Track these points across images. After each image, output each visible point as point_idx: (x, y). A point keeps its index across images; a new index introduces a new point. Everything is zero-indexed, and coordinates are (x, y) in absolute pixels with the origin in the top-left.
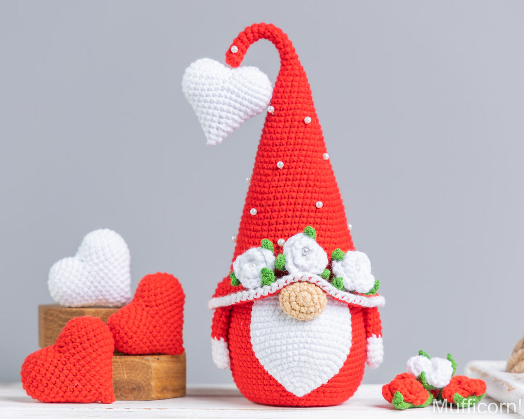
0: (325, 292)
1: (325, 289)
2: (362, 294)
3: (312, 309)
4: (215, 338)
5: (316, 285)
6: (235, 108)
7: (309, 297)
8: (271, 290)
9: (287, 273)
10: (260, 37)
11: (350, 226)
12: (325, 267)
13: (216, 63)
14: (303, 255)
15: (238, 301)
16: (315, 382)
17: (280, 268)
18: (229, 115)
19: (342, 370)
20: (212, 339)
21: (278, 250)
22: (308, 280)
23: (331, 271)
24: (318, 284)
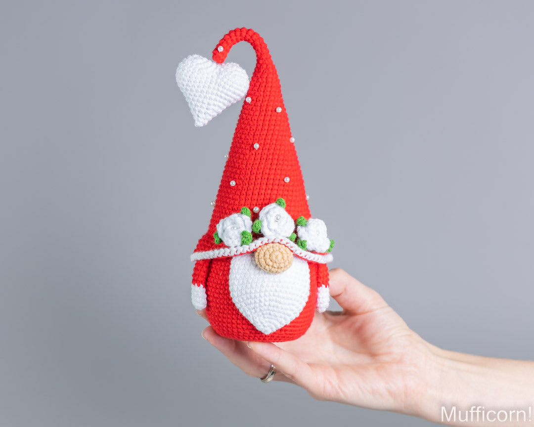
0: (292, 251)
1: (292, 249)
2: (320, 254)
3: (282, 265)
4: (196, 284)
5: (285, 246)
6: (221, 97)
7: (280, 256)
8: (249, 248)
9: (262, 236)
10: (241, 40)
11: (308, 197)
12: (293, 231)
13: (205, 59)
14: (276, 221)
15: (220, 256)
16: (280, 323)
17: (257, 231)
18: (216, 103)
19: (301, 314)
20: (192, 285)
21: (255, 217)
22: (279, 242)
23: (297, 235)
24: (287, 245)
